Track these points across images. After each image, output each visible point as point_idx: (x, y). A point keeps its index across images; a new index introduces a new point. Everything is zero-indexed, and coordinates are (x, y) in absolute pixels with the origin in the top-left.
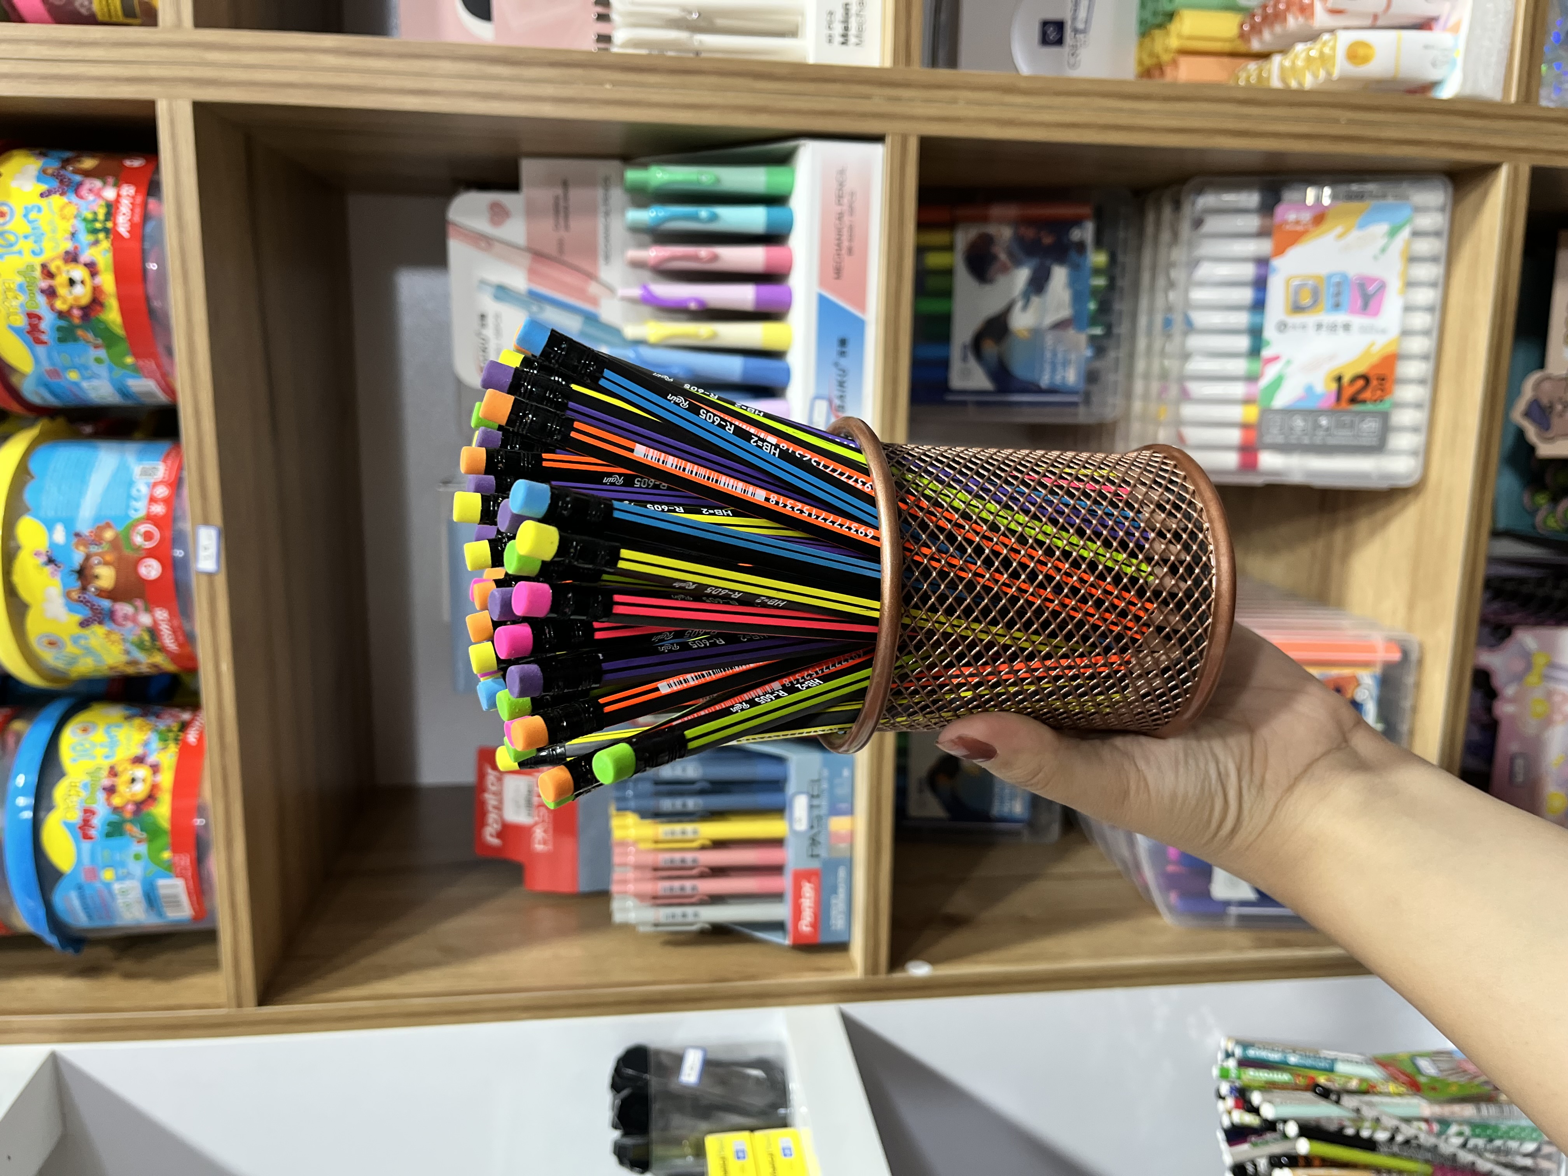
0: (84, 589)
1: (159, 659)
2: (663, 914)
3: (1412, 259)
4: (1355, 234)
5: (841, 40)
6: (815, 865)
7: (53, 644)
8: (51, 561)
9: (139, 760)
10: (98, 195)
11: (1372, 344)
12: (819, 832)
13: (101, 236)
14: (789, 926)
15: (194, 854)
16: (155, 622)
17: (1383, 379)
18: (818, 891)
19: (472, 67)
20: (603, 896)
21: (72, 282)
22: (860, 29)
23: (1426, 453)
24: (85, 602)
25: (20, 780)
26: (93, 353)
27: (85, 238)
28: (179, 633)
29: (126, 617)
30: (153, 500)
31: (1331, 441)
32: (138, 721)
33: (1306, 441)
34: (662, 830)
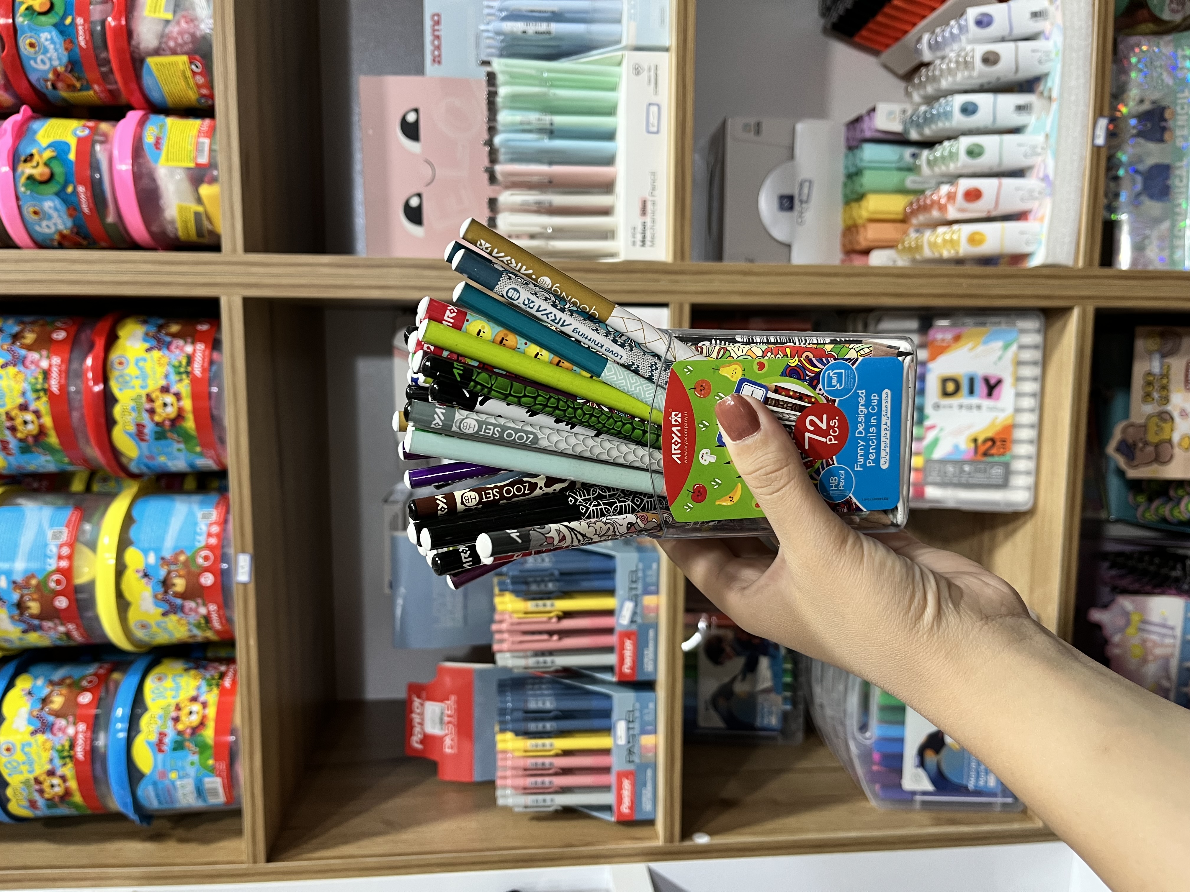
0: (166, 592)
1: (210, 635)
2: (530, 800)
3: (1019, 363)
4: (981, 348)
5: (641, 244)
6: (631, 767)
7: (144, 626)
8: (146, 575)
9: (194, 699)
10: (182, 350)
11: (996, 419)
12: (634, 746)
13: (184, 376)
14: (615, 808)
15: (228, 760)
16: (209, 612)
17: (1004, 441)
18: (634, 785)
19: (413, 271)
20: (490, 785)
21: (165, 405)
22: (653, 237)
23: (1036, 488)
24: (166, 601)
25: (119, 712)
26: (176, 446)
27: (174, 377)
28: (223, 619)
29: (191, 609)
30: (209, 535)
31: (972, 481)
32: (193, 672)
33: (955, 480)
34: (530, 743)
